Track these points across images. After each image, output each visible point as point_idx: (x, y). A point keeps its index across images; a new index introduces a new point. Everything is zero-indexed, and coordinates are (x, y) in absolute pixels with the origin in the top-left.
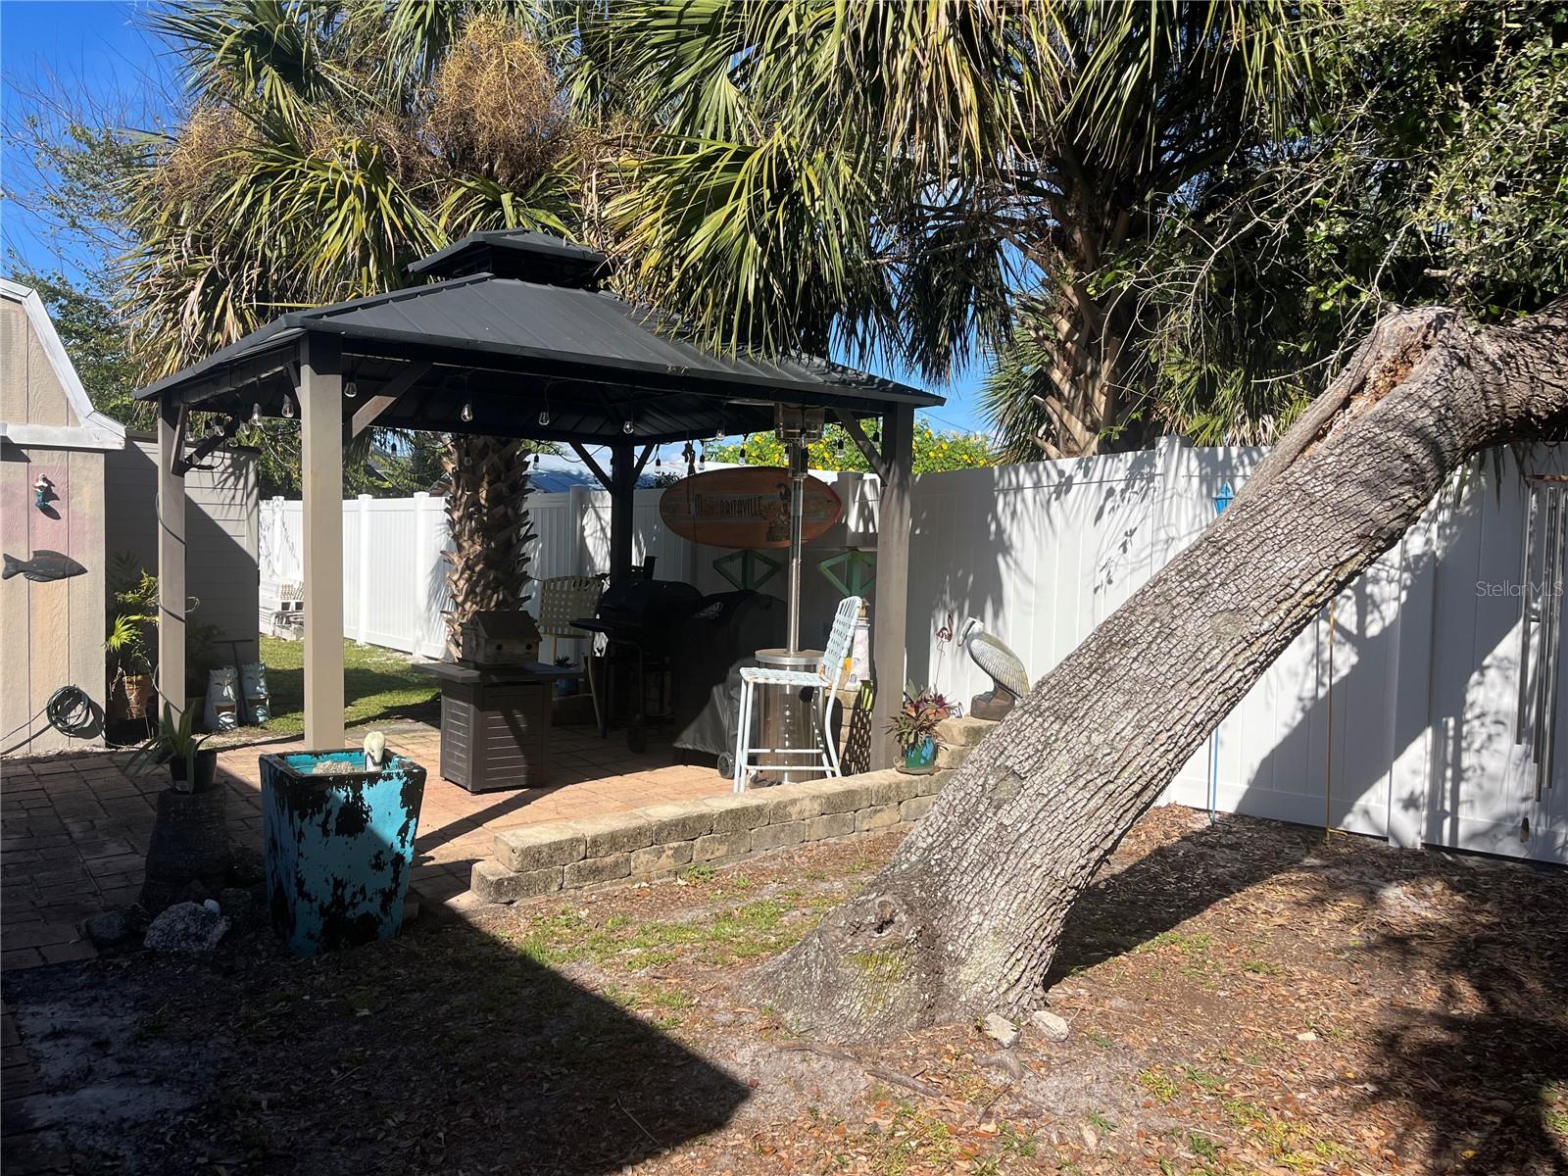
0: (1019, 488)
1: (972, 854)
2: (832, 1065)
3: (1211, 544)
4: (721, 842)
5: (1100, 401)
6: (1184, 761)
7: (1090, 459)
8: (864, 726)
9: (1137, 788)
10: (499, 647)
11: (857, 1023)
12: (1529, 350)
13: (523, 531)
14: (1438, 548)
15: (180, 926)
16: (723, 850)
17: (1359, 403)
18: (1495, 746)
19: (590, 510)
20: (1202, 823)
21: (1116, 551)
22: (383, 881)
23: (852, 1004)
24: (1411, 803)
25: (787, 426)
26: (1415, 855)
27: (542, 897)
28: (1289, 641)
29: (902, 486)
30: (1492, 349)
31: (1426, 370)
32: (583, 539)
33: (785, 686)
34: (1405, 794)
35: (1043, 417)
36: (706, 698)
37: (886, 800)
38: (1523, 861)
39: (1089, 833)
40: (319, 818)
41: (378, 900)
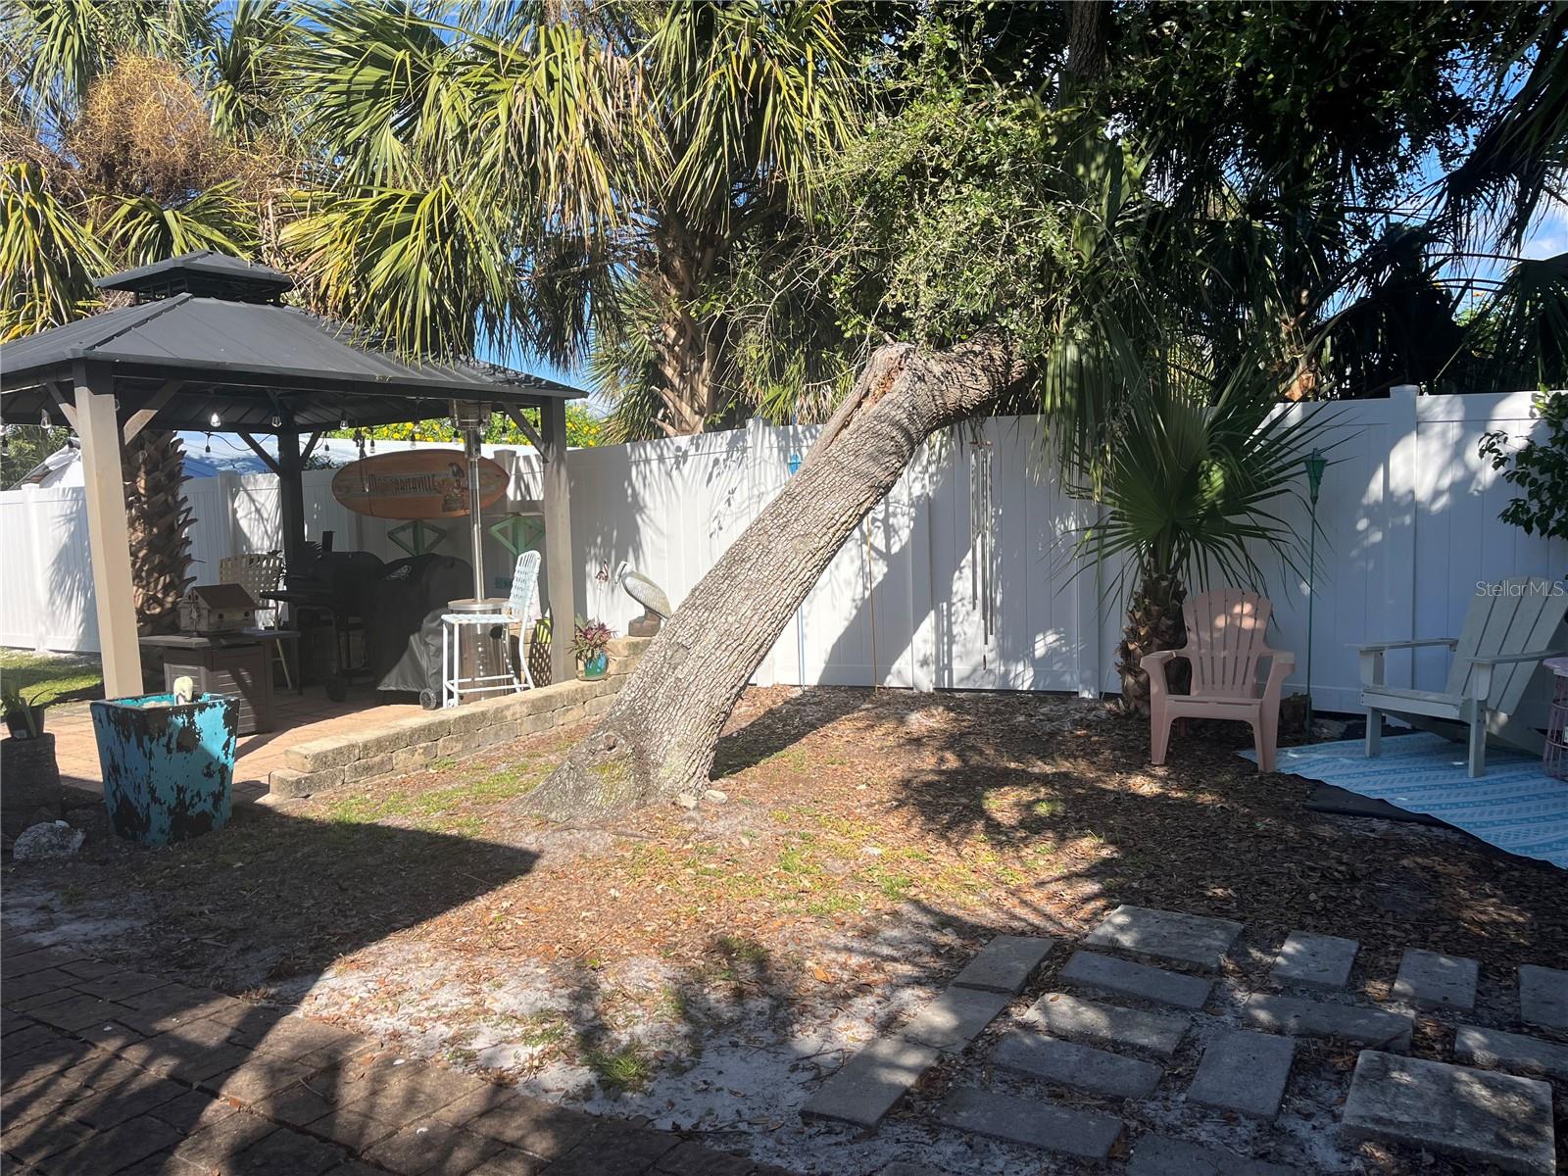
0: (647, 461)
1: (661, 699)
2: (588, 834)
3: (788, 496)
4: (457, 741)
5: (704, 392)
6: (782, 629)
7: (699, 438)
8: (541, 656)
9: (756, 647)
10: (221, 616)
11: (600, 809)
12: (959, 368)
13: (182, 518)
14: (930, 490)
15: (44, 840)
16: (460, 746)
17: (866, 404)
18: (971, 618)
19: (242, 493)
20: (797, 693)
21: (723, 506)
22: (214, 785)
23: (596, 797)
24: (924, 663)
25: (461, 417)
26: (930, 695)
27: (330, 790)
28: (836, 552)
29: (560, 459)
30: (937, 369)
31: (901, 383)
32: (236, 521)
33: (475, 625)
34: (921, 657)
35: (658, 403)
36: (404, 646)
37: (574, 701)
38: (992, 691)
39: (730, 679)
40: (164, 740)
41: (210, 800)
